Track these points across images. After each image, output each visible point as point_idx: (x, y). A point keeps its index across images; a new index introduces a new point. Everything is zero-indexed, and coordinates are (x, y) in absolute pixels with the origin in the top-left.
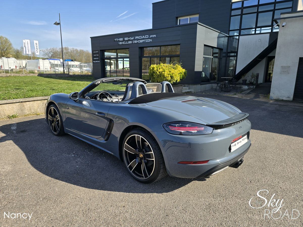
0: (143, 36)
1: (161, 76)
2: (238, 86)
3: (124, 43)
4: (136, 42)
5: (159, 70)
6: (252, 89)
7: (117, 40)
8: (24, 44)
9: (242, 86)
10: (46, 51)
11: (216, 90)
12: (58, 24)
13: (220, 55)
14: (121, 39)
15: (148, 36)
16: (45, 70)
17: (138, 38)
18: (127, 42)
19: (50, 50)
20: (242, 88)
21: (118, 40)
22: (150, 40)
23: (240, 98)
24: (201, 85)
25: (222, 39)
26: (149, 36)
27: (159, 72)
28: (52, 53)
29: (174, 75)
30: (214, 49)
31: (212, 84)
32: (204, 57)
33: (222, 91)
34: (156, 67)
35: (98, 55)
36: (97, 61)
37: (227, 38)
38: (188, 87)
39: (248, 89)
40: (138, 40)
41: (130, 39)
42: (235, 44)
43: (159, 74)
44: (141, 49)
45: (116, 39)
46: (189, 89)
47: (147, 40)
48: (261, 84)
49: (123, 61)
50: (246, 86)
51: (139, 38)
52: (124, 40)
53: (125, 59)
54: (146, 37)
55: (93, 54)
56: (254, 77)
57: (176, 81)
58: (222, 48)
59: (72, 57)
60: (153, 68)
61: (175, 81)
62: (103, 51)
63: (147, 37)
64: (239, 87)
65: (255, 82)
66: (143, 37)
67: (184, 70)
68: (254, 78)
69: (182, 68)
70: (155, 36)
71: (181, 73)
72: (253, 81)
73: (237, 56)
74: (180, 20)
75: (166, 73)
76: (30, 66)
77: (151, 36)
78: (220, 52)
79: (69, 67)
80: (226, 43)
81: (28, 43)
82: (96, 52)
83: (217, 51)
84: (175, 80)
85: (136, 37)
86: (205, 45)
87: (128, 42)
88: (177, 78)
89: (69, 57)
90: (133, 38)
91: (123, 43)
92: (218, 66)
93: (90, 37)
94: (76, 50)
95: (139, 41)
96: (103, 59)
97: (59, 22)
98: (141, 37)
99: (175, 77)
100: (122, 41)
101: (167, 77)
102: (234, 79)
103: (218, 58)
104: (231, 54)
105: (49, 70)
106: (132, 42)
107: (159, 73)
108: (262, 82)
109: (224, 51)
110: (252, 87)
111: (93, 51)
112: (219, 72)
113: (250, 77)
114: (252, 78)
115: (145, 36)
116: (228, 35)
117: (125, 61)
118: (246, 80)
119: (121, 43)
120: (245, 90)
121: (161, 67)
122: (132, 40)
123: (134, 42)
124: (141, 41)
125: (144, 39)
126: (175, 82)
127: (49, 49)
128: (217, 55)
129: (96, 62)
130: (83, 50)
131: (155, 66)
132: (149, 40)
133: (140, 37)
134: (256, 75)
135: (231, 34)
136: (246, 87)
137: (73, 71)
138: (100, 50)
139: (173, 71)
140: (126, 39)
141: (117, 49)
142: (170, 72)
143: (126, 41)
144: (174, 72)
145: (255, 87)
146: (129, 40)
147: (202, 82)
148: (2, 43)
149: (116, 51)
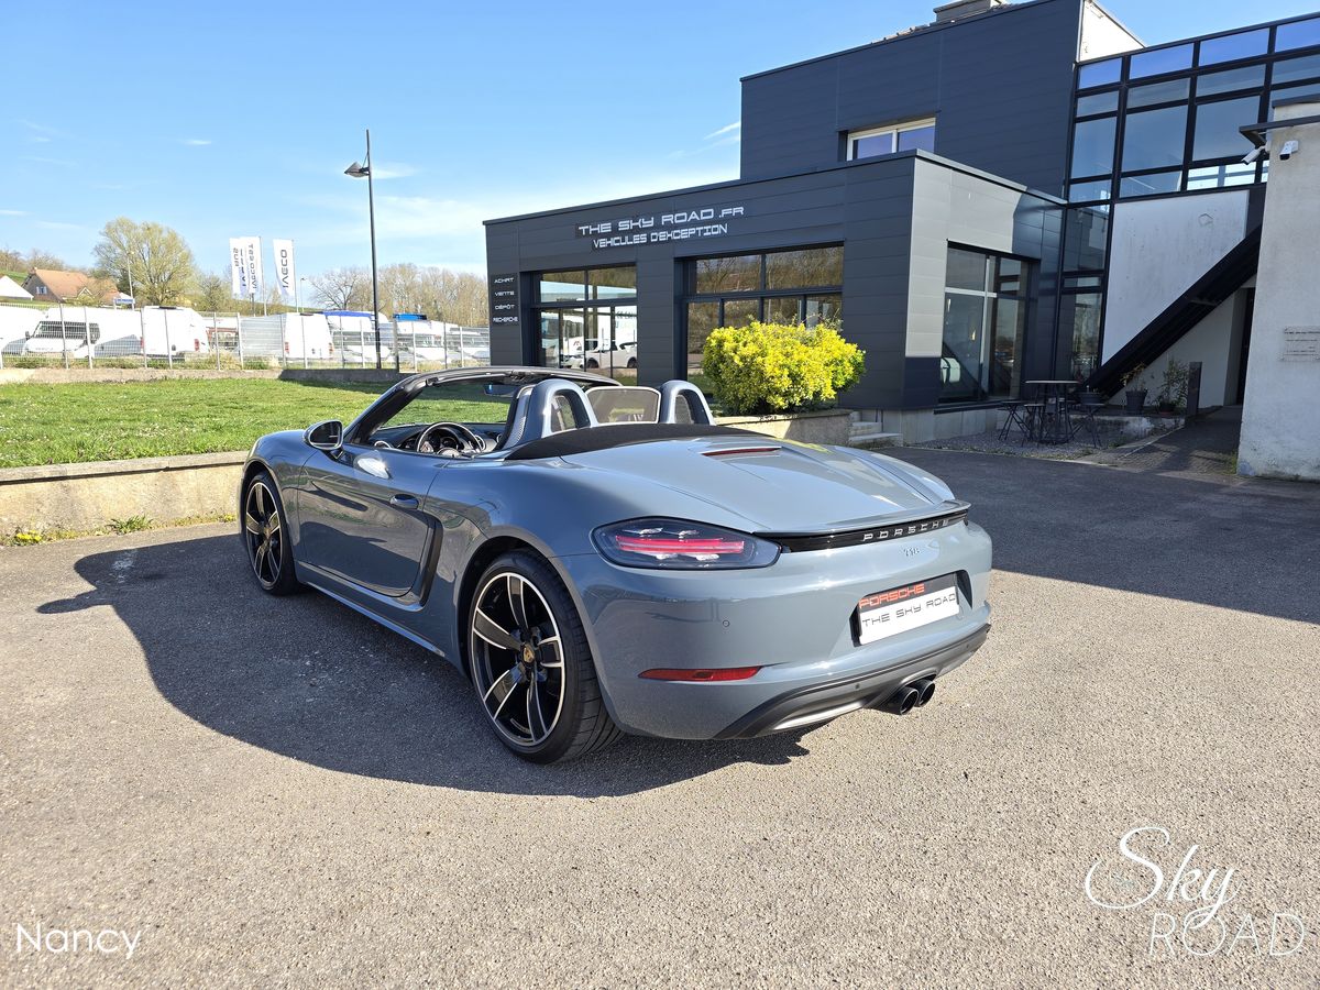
0: (694, 213)
1: (748, 375)
2: (1107, 418)
3: (617, 241)
4: (663, 236)
5: (741, 348)
6: (1168, 430)
7: (587, 230)
9: (1126, 419)
10: (326, 281)
11: (1004, 435)
12: (364, 171)
13: (1028, 285)
14: (605, 228)
15: (712, 210)
16: (309, 354)
17: (671, 220)
18: (627, 238)
19: (340, 276)
20: (1126, 429)
21: (590, 230)
22: (721, 229)
23: (1105, 469)
24: (936, 413)
25: (1037, 218)
26: (717, 213)
27: (743, 359)
28: (349, 289)
29: (804, 369)
30: (1003, 259)
31: (989, 410)
32: (948, 296)
33: (1031, 438)
34: (731, 339)
35: (512, 293)
36: (508, 319)
37: (1059, 213)
38: (879, 423)
39: (1154, 432)
40: (670, 227)
41: (639, 223)
42: (1096, 240)
43: (741, 364)
44: (686, 263)
45: (583, 228)
46: (883, 432)
47: (707, 228)
48: (1216, 409)
49: (612, 315)
50: (1144, 420)
51: (676, 222)
52: (615, 232)
53: (618, 309)
54: (705, 214)
55: (493, 287)
56: (1178, 381)
57: (817, 394)
58: (1038, 256)
59: (429, 304)
60: (720, 343)
61: (811, 392)
62: (532, 279)
63: (709, 214)
64: (1111, 422)
65: (1184, 403)
66: (694, 216)
67: (851, 349)
68: (1177, 386)
69: (844, 340)
70: (741, 210)
71: (838, 362)
72: (1173, 397)
73: (1102, 289)
74: (856, 143)
75: (769, 360)
76: (255, 338)
77: (725, 212)
78: (1030, 274)
79: (404, 341)
80: (1056, 236)
81: (251, 252)
82: (506, 280)
83: (1013, 268)
84: (811, 389)
85: (665, 219)
86: (952, 245)
87: (631, 239)
88: (821, 383)
89: (416, 306)
90: (652, 221)
91: (612, 242)
92: (1021, 332)
93: (484, 223)
94: (445, 274)
95: (677, 234)
96: (532, 308)
97: (362, 164)
98: (683, 217)
99: (808, 376)
100: (607, 236)
101: (773, 377)
102: (1091, 390)
103: (1020, 299)
104: (1079, 280)
105: (326, 354)
106: (649, 238)
107: (741, 360)
108: (1222, 404)
109: (1048, 266)
110: (1168, 422)
111: (491, 277)
112: (1023, 359)
113: (1162, 380)
114: (1171, 383)
115: (702, 211)
116: (1065, 202)
117: (621, 315)
118: (1143, 394)
119: (603, 243)
120: (1138, 438)
121: (750, 338)
122: (647, 230)
123: (654, 237)
124: (685, 234)
125: (694, 223)
126: (810, 397)
127: (338, 271)
128: (1015, 286)
129: (505, 319)
130: (471, 277)
131: (728, 333)
132: (715, 230)
133: (679, 218)
134: (1188, 369)
135: (1079, 194)
136: (1142, 424)
137: (421, 359)
138: (522, 273)
139: (800, 352)
140: (624, 225)
141: (586, 269)
142: (787, 355)
143: (624, 233)
144: (805, 358)
145: (1183, 421)
146: (637, 230)
147: (941, 401)
148: (154, 252)
149: (587, 275)
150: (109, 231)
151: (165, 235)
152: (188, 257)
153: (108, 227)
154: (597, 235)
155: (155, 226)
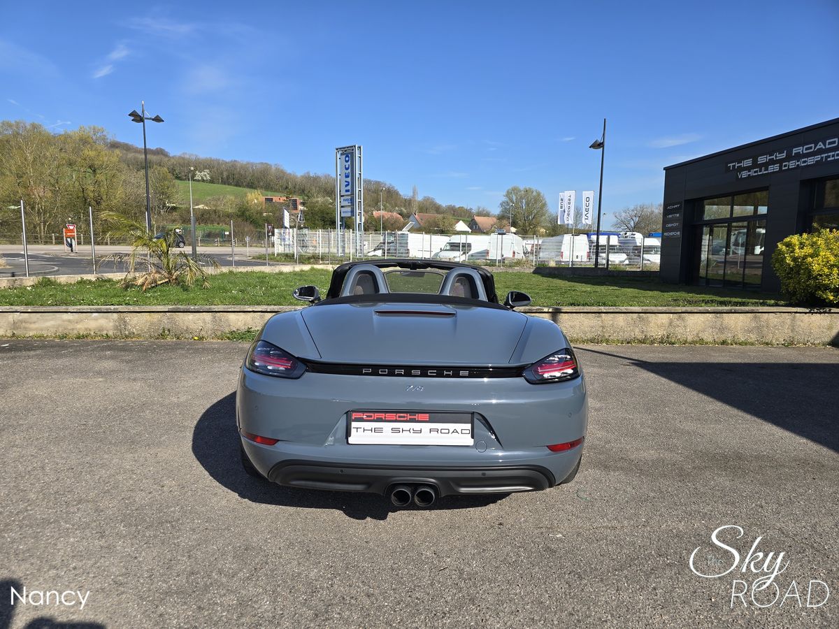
0: (820, 143)
3: (755, 172)
4: (793, 164)
7: (734, 166)
8: (560, 201)
12: (600, 145)
14: (748, 163)
17: (800, 151)
18: (763, 168)
21: (737, 165)
35: (678, 215)
36: (674, 233)
40: (799, 157)
41: (774, 157)
45: (731, 165)
47: (831, 154)
51: (805, 152)
52: (755, 165)
55: (666, 211)
62: (697, 204)
66: (820, 145)
82: (675, 207)
85: (795, 151)
87: (766, 169)
90: (785, 154)
91: (752, 173)
93: (665, 169)
95: (805, 162)
98: (810, 148)
100: (748, 169)
106: (781, 167)
111: (666, 204)
119: (744, 174)
122: (780, 162)
123: (785, 166)
124: (811, 161)
129: (671, 234)
132: (838, 155)
133: (805, 149)
138: (685, 201)
140: (762, 160)
143: (760, 166)
146: (772, 162)
148: (527, 204)
149: (733, 200)
150: (508, 194)
151: (534, 193)
152: (545, 205)
153: (508, 192)
154: (741, 169)
155: (530, 189)
